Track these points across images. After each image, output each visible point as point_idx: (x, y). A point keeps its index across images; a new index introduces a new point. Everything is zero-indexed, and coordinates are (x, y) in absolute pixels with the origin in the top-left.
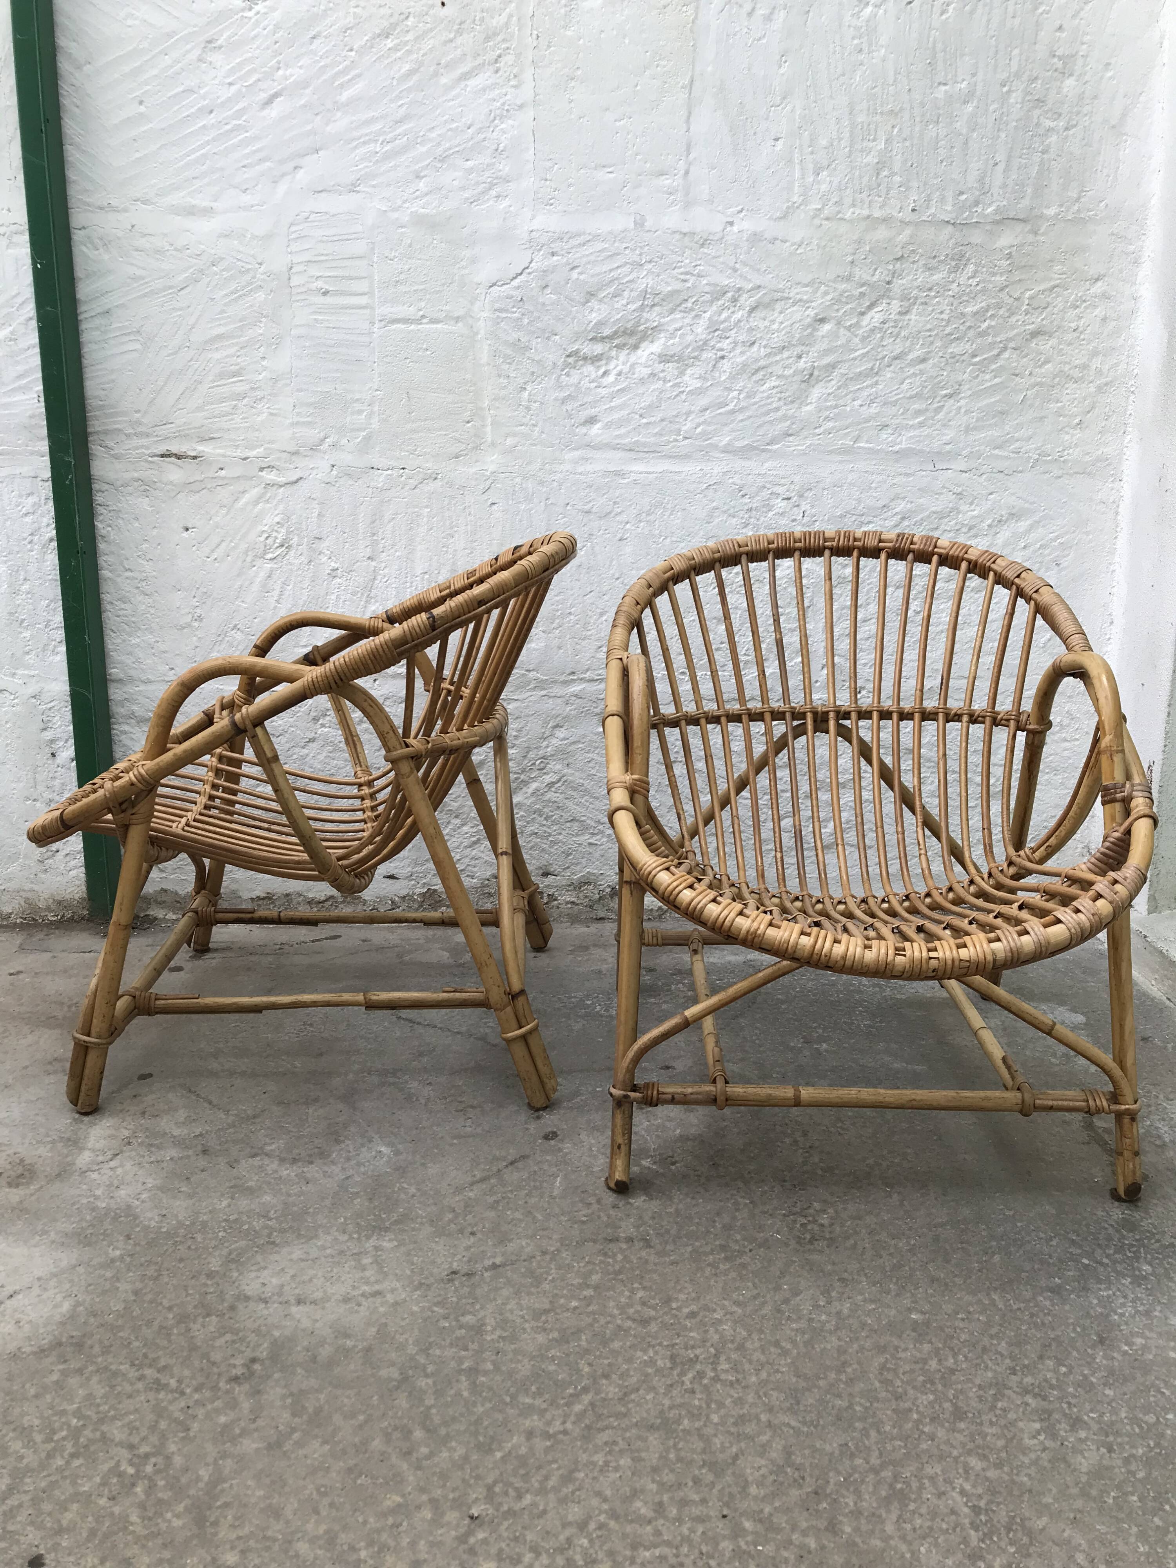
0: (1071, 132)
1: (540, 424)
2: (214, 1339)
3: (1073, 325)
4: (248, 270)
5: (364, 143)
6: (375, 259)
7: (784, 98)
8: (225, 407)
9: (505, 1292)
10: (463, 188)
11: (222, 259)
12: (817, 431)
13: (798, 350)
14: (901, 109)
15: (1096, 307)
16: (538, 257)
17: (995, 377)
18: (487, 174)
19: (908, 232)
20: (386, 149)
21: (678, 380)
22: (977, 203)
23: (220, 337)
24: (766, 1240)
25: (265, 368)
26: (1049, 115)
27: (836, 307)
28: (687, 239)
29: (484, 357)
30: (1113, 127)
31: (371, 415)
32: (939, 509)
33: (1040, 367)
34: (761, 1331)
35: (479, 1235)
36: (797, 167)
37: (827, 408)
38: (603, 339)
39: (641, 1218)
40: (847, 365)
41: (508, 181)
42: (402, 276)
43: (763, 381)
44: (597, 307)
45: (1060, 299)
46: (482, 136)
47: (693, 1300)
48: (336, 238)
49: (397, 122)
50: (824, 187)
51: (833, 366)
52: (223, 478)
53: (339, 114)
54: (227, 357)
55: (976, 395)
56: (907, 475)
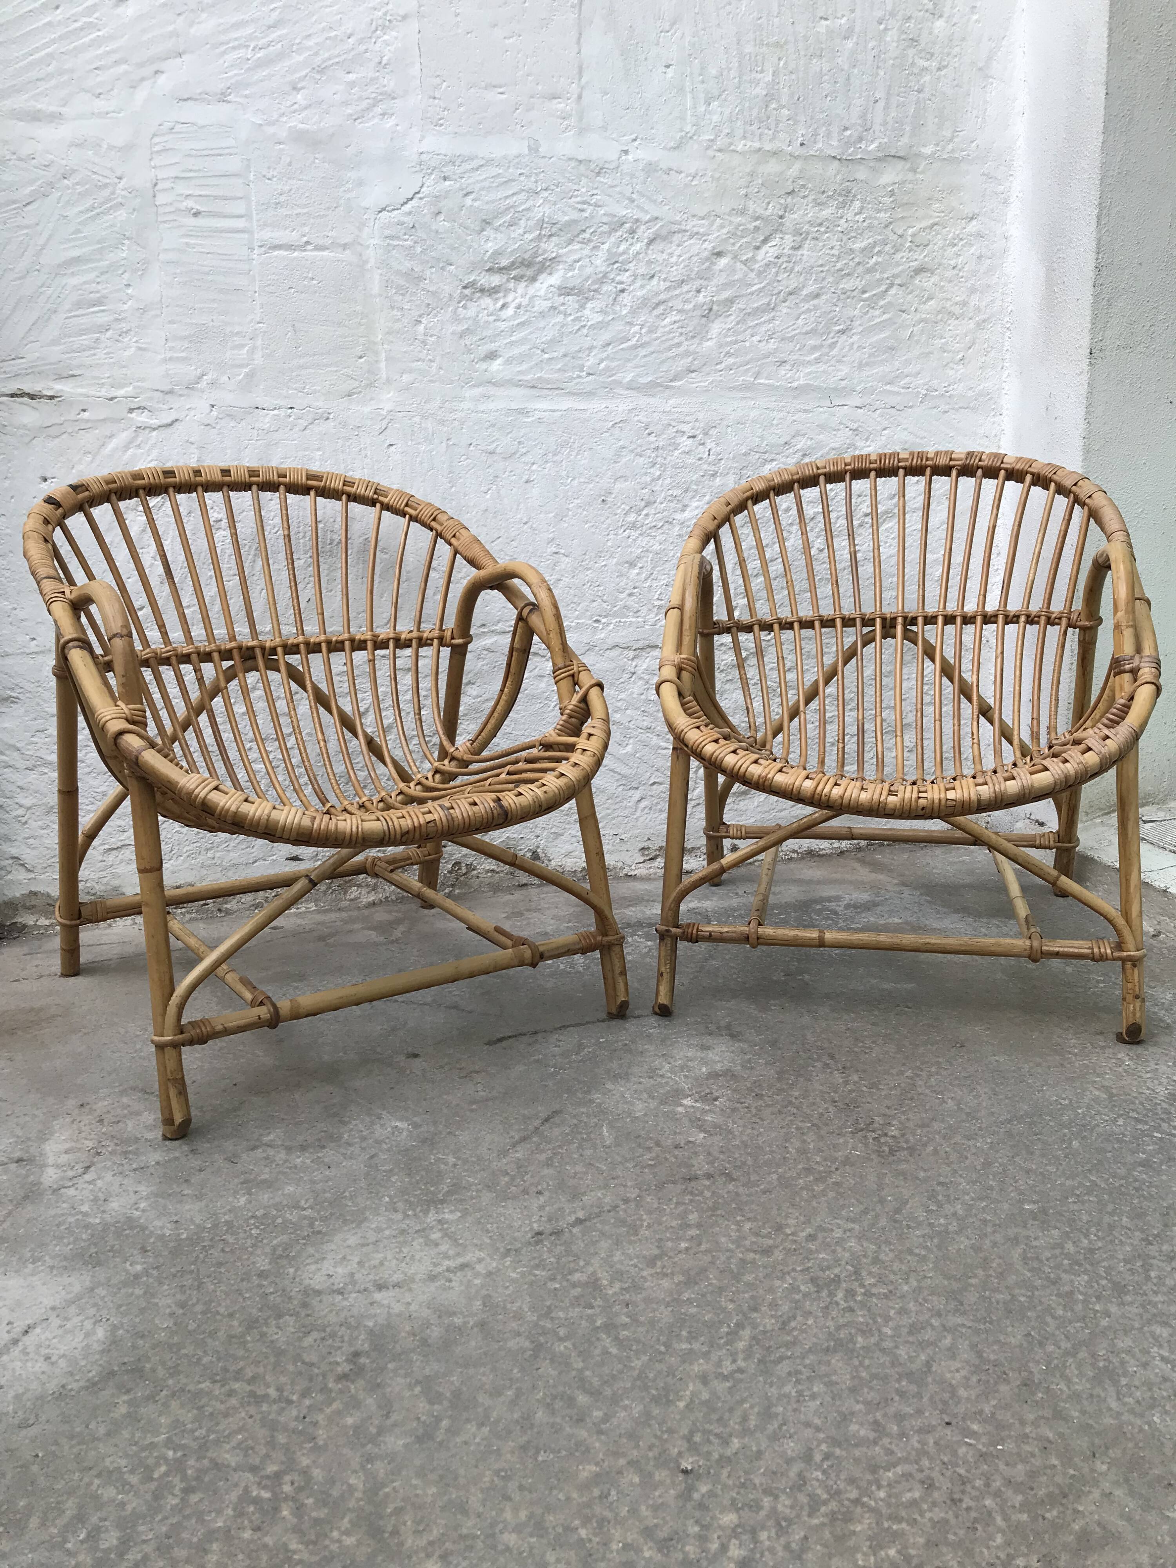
0: (943, 73)
1: (438, 359)
2: (300, 1339)
3: (952, 263)
4: (106, 186)
5: (234, 48)
6: (252, 177)
7: (673, 24)
8: (85, 340)
9: (604, 1244)
10: (346, 103)
11: (74, 171)
12: (718, 367)
13: (697, 283)
14: (786, 42)
15: (972, 245)
16: (429, 181)
17: (884, 313)
18: (371, 89)
19: (797, 166)
20: (259, 55)
21: (579, 314)
22: (860, 139)
23: (76, 260)
24: (847, 1158)
25: (131, 297)
26: (923, 55)
27: (732, 241)
28: (582, 168)
29: (376, 287)
30: (980, 69)
31: (254, 349)
32: (837, 445)
33: (924, 303)
34: (887, 1242)
35: (547, 1194)
36: (689, 96)
37: (727, 344)
38: (501, 270)
39: (709, 1154)
40: (745, 299)
41: (394, 98)
42: (282, 198)
43: (663, 315)
44: (493, 236)
45: (939, 236)
46: (362, 48)
47: (804, 1223)
48: (205, 153)
49: (269, 27)
50: (716, 118)
51: (730, 301)
52: (87, 421)
53: (204, 15)
54: (85, 283)
55: (869, 330)
56: (805, 411)
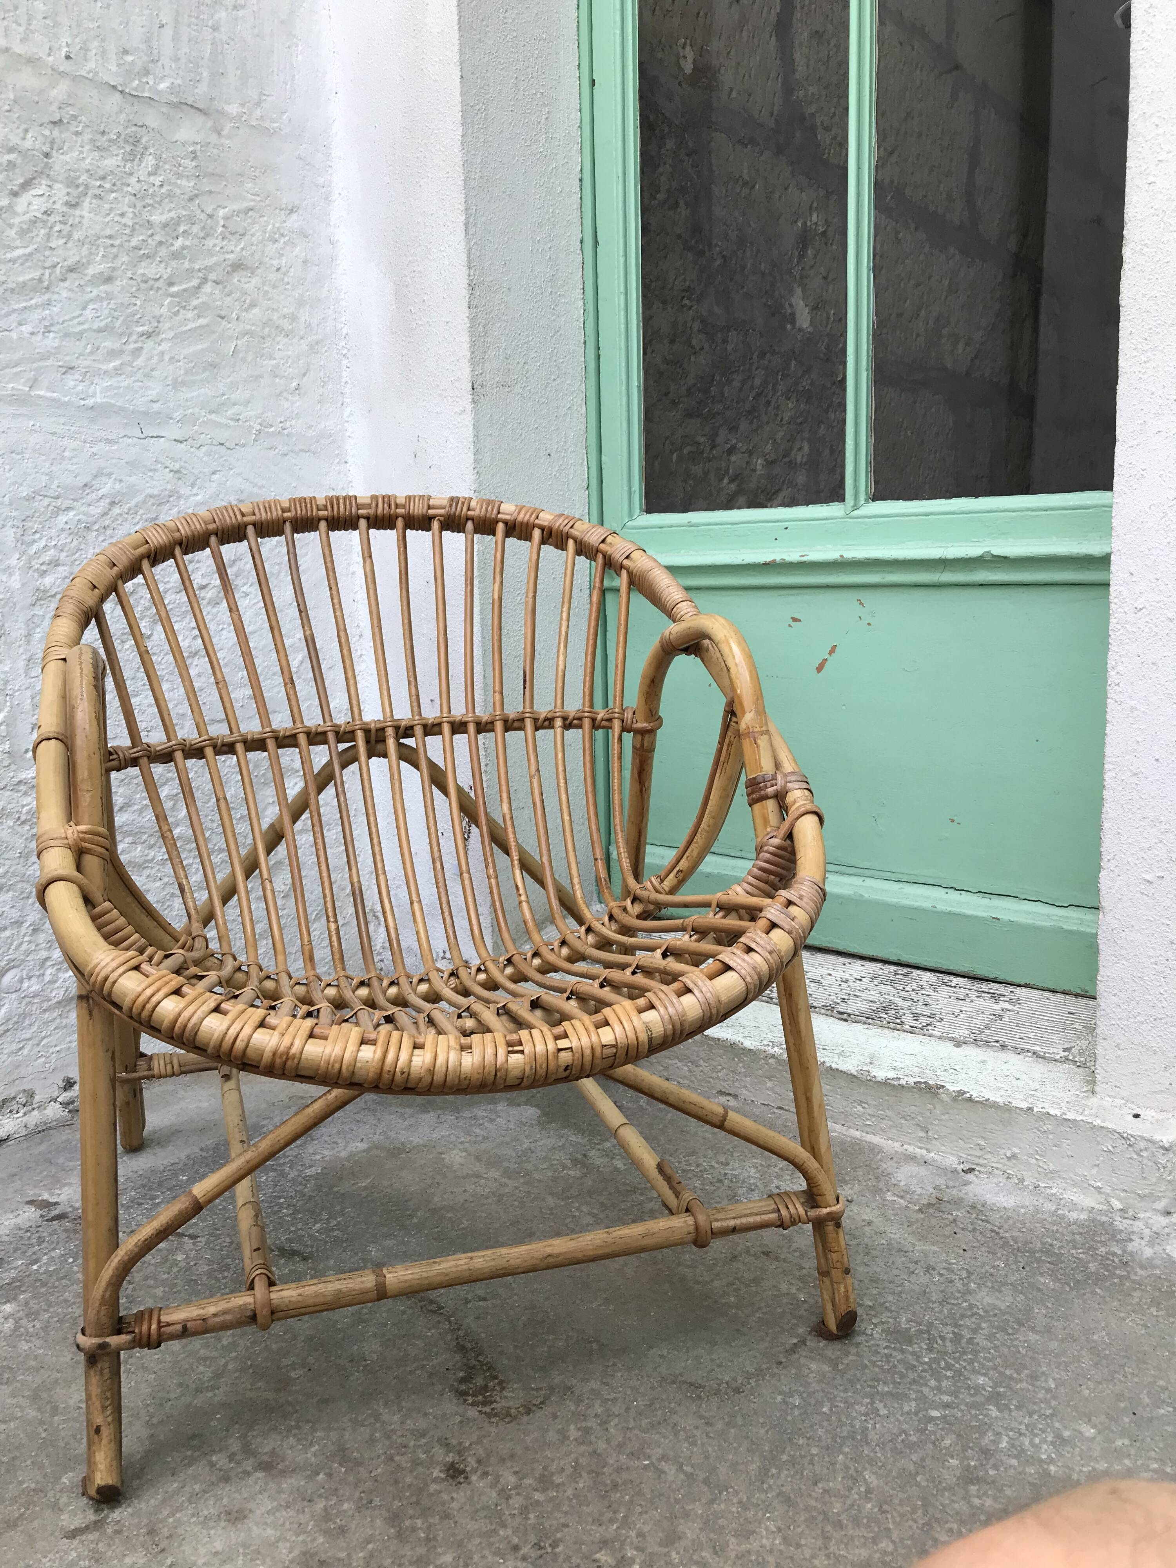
0: (241, 13)
3: (275, 262)
15: (294, 245)
17: (199, 317)
19: (64, 86)
22: (147, 72)
30: (282, 22)
33: (247, 310)
45: (257, 226)
55: (180, 338)
56: (108, 441)
